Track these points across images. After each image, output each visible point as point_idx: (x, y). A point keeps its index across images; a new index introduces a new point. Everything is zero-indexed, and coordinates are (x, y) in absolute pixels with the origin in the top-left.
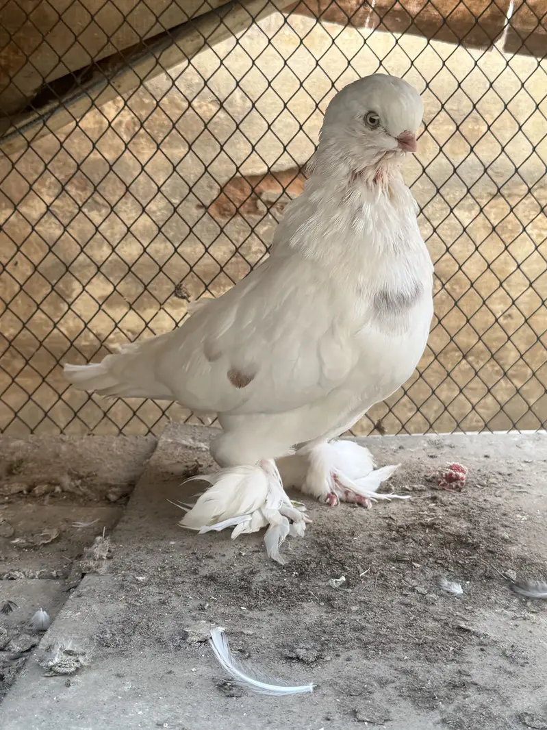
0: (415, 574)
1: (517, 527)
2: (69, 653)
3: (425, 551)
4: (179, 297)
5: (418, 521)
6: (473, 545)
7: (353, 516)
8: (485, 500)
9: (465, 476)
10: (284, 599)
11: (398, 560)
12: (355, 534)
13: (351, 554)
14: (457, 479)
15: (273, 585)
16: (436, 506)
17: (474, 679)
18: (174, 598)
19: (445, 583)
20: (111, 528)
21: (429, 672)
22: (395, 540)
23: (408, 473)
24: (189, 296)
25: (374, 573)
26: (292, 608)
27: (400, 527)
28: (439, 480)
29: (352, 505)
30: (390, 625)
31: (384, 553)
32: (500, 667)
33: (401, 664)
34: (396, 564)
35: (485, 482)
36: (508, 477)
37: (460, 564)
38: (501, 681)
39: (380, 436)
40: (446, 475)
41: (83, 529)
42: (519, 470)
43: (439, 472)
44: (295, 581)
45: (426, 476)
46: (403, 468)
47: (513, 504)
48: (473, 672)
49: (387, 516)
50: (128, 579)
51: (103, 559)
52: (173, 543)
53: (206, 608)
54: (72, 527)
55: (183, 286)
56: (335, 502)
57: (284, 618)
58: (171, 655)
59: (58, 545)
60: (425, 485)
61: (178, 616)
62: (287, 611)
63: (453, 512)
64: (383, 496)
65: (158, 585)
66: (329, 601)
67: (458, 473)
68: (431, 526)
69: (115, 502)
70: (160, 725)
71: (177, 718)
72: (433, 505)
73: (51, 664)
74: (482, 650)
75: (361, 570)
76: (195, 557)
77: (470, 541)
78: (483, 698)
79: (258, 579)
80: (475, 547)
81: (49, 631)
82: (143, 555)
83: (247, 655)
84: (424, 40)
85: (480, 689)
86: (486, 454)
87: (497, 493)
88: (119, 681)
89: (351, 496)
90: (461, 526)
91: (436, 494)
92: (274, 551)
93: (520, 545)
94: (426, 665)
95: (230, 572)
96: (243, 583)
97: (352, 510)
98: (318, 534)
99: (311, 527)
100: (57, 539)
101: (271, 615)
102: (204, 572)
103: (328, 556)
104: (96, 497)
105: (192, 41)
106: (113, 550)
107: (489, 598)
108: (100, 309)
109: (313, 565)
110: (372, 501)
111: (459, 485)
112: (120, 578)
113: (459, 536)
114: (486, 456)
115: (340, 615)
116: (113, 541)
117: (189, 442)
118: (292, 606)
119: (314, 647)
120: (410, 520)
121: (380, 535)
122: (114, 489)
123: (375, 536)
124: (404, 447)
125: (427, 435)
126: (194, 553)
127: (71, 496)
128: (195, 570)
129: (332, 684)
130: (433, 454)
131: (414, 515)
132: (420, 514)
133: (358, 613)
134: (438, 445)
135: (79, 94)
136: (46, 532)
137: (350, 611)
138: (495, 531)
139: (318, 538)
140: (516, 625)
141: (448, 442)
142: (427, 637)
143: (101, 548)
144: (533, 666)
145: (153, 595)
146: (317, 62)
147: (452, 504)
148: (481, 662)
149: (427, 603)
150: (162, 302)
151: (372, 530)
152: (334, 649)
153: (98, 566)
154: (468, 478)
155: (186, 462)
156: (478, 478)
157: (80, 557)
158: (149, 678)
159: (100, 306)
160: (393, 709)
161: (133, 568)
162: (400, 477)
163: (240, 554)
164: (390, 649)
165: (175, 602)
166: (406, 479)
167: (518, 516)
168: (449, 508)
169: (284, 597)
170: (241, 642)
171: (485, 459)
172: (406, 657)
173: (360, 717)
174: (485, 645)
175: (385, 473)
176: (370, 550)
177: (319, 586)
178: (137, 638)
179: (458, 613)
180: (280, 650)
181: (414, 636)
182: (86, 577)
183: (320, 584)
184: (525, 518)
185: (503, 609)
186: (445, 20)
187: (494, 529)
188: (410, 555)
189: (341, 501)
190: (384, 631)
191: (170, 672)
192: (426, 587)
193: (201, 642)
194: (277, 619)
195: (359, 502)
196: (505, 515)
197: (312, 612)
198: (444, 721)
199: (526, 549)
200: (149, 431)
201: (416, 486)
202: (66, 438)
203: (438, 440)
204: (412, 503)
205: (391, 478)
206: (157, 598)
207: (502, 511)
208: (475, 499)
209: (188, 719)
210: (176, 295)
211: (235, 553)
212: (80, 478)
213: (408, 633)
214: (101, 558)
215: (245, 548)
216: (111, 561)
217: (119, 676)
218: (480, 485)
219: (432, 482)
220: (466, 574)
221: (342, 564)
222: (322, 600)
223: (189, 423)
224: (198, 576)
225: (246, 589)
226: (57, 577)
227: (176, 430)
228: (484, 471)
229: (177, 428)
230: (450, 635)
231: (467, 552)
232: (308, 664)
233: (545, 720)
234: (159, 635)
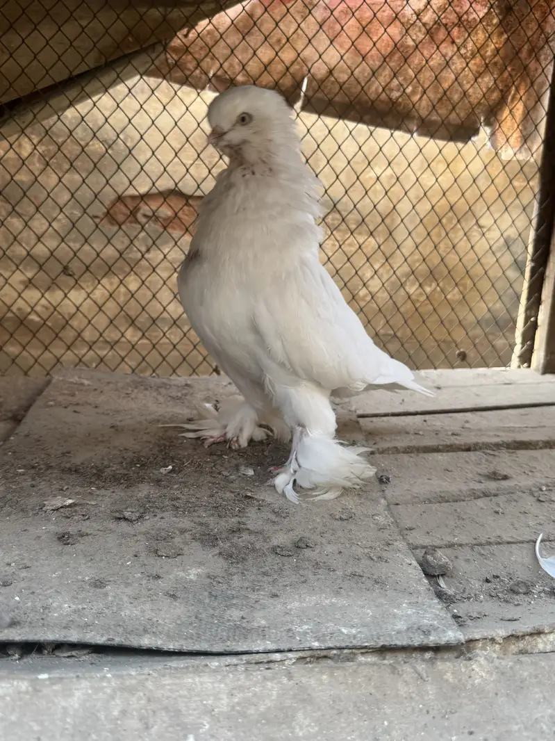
0: (223, 463)
4: (66, 275)
10: (125, 482)
11: (212, 454)
15: (119, 473)
17: (249, 527)
18: (43, 483)
19: (243, 468)
21: (218, 523)
24: (74, 275)
25: (194, 463)
26: (130, 488)
30: (198, 496)
32: (269, 519)
33: (200, 520)
34: (211, 457)
38: (266, 527)
39: (217, 376)
44: (137, 470)
48: (249, 522)
50: (12, 472)
53: (64, 489)
55: (70, 266)
57: (123, 494)
58: (30, 519)
61: (43, 494)
62: (126, 489)
65: (33, 475)
66: (158, 482)
70: (9, 564)
71: (22, 559)
74: (259, 509)
75: (185, 462)
78: (252, 538)
83: (87, 517)
85: (251, 532)
94: (217, 520)
98: (160, 439)
101: (113, 492)
103: (163, 453)
108: (6, 283)
109: (151, 459)
115: (164, 491)
117: (76, 379)
118: (130, 486)
119: (138, 511)
129: (145, 534)
133: (177, 489)
137: (171, 488)
139: (159, 441)
142: (223, 502)
144: (292, 518)
145: (27, 481)
146: (164, 107)
148: (256, 517)
149: (228, 482)
150: (54, 279)
152: (153, 512)
158: (9, 534)
160: (186, 548)
164: (194, 511)
165: (42, 485)
169: (125, 480)
170: (85, 510)
172: (204, 515)
173: (160, 553)
174: (262, 506)
177: (153, 473)
178: (7, 509)
179: (248, 488)
180: (113, 513)
181: (213, 502)
183: (154, 471)
188: (221, 451)
190: (193, 500)
191: (25, 530)
192: (229, 472)
193: (54, 510)
194: (117, 495)
197: (144, 490)
198: (220, 553)
206: (29, 483)
209: (31, 560)
210: (64, 274)
213: (210, 501)
220: (258, 462)
221: (172, 458)
222: (153, 482)
223: (78, 367)
225: (99, 476)
227: (67, 372)
230: (239, 501)
232: (131, 522)
233: (291, 551)
234: (24, 506)
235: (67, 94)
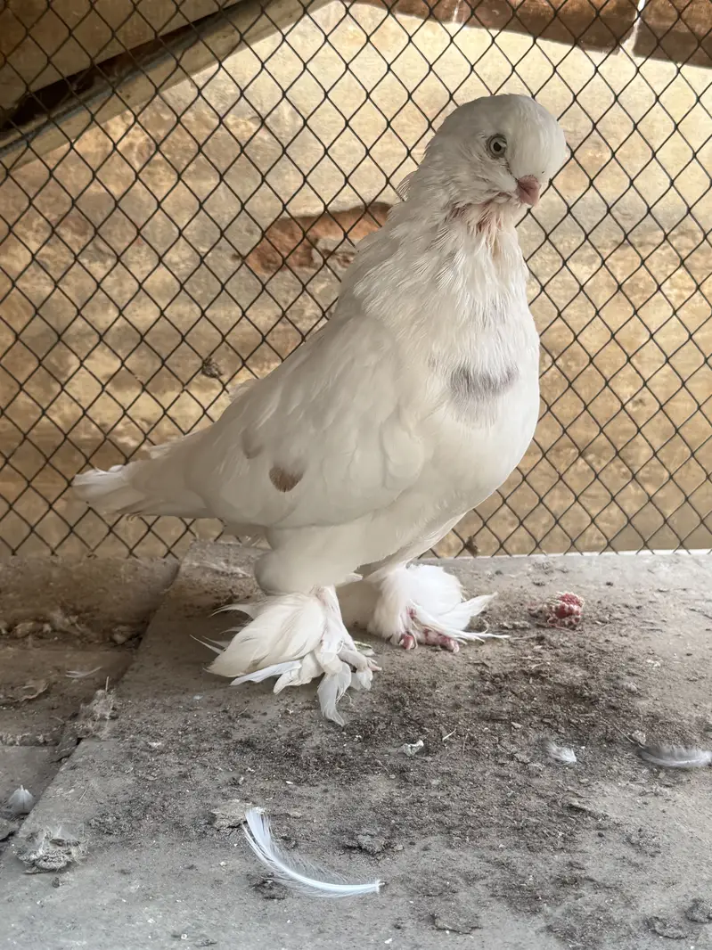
0: (514, 737)
1: (647, 675)
2: (58, 843)
3: (528, 707)
4: (207, 375)
5: (520, 669)
6: (590, 699)
7: (434, 662)
8: (607, 641)
9: (580, 610)
10: (343, 770)
11: (492, 719)
12: (438, 685)
13: (431, 711)
14: (571, 613)
15: (329, 753)
16: (543, 648)
17: (590, 874)
18: (199, 770)
19: (554, 748)
20: (116, 679)
21: (530, 864)
22: (489, 692)
23: (507, 606)
24: (221, 375)
25: (461, 736)
26: (354, 782)
27: (496, 676)
28: (547, 615)
29: (434, 648)
30: (481, 803)
31: (475, 709)
32: (624, 858)
33: (494, 855)
34: (490, 725)
35: (607, 618)
36: (637, 610)
37: (573, 723)
38: (624, 875)
39: (472, 558)
40: (556, 608)
41: (81, 680)
42: (651, 602)
43: (548, 604)
44: (358, 746)
45: (530, 610)
46: (500, 599)
47: (642, 646)
48: (588, 864)
49: (478, 662)
50: (138, 746)
51: (106, 720)
52: (198, 698)
53: (240, 782)
54: (66, 678)
55: (213, 360)
56: (411, 644)
57: (343, 795)
58: (194, 845)
59: (46, 700)
60: (529, 621)
61: (204, 793)
62: (347, 786)
63: (565, 656)
64: (474, 636)
65: (177, 753)
66: (402, 772)
67: (572, 606)
68: (537, 675)
69: (123, 644)
70: (176, 937)
71: (199, 927)
72: (538, 648)
73: (33, 857)
74: (600, 835)
75: (444, 732)
76: (226, 716)
77: (587, 694)
78: (601, 898)
79: (309, 744)
80: (593, 702)
81: (32, 815)
82: (158, 714)
83: (294, 843)
84: (530, 39)
85: (597, 886)
86: (609, 581)
87: (623, 631)
88: (123, 879)
89: (432, 636)
90: (575, 674)
91: (542, 632)
92: (330, 708)
93: (651, 699)
94: (528, 856)
95: (273, 735)
96: (289, 750)
97: (433, 654)
98: (389, 685)
99: (379, 677)
100: (46, 693)
101: (326, 791)
102: (239, 735)
103: (401, 714)
104: (98, 638)
105: (225, 37)
106: (118, 708)
107: (610, 768)
108: (103, 391)
109: (381, 726)
110: (459, 643)
111: (573, 621)
112: (127, 744)
113: (573, 688)
114: (609, 584)
115: (417, 791)
116: (120, 696)
117: (221, 565)
118: (354, 779)
119: (381, 833)
120: (509, 667)
121: (469, 687)
122: (122, 628)
123: (462, 688)
124: (502, 571)
125: (532, 556)
126: (225, 711)
127: (65, 636)
128: (227, 733)
129: (404, 881)
130: (540, 581)
131: (514, 660)
132: (521, 660)
133: (439, 788)
134: (547, 570)
135: (75, 107)
136: (30, 684)
137: (429, 786)
138: (619, 681)
139: (389, 690)
140: (645, 803)
141: (559, 565)
142: (530, 819)
143: (102, 705)
144: (667, 857)
145: (171, 766)
146: (389, 66)
147: (563, 646)
148: (598, 852)
149: (530, 774)
150: (185, 382)
151: (459, 680)
152: (407, 836)
153: (99, 729)
154: (584, 612)
155: (217, 592)
156: (598, 613)
157: (75, 716)
158: (163, 875)
159: (103, 387)
160: (483, 914)
161: (146, 730)
162: (497, 611)
163: (287, 712)
164: (481, 835)
165: (200, 775)
166: (504, 614)
167: (649, 661)
168: (560, 651)
169: (342, 768)
170: (285, 827)
171: (607, 587)
172: (501, 846)
173: (440, 924)
174: (605, 829)
175: (477, 605)
176: (457, 706)
177: (389, 754)
178: (148, 822)
179: (570, 788)
180: (336, 837)
181: (512, 818)
182: (82, 743)
183: (391, 750)
184: (658, 664)
185: (628, 782)
186: (556, 12)
187: (618, 678)
188: (508, 712)
189: (420, 643)
190: (473, 812)
191: (191, 867)
192: (528, 754)
193: (233, 827)
194: (334, 797)
195: (442, 644)
196: (632, 660)
197: (380, 788)
198: (549, 929)
199: (658, 703)
200: (169, 552)
201: (517, 623)
202: (58, 561)
203: (547, 563)
204: (512, 645)
205: (484, 613)
206: (176, 770)
207: (630, 656)
208: (594, 640)
209: (212, 927)
210: (204, 373)
211: (279, 710)
212: (76, 613)
213: (504, 814)
214: (103, 719)
215: (293, 705)
216: (116, 722)
217: (123, 872)
218: (600, 621)
219: (539, 619)
220: (580, 736)
221: (419, 725)
222: (394, 771)
223: (221, 541)
224: (231, 741)
225: (294, 757)
226: (45, 743)
227: (204, 551)
228: (605, 603)
229: (205, 548)
230: (559, 816)
231: (583, 707)
232: (373, 855)
233: (681, 928)
234: (177, 818)
235: (208, 40)
